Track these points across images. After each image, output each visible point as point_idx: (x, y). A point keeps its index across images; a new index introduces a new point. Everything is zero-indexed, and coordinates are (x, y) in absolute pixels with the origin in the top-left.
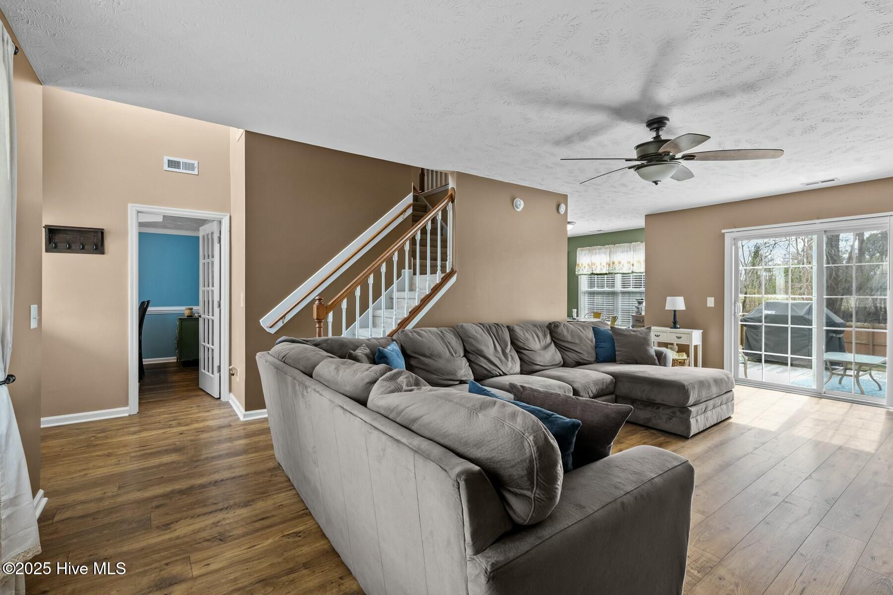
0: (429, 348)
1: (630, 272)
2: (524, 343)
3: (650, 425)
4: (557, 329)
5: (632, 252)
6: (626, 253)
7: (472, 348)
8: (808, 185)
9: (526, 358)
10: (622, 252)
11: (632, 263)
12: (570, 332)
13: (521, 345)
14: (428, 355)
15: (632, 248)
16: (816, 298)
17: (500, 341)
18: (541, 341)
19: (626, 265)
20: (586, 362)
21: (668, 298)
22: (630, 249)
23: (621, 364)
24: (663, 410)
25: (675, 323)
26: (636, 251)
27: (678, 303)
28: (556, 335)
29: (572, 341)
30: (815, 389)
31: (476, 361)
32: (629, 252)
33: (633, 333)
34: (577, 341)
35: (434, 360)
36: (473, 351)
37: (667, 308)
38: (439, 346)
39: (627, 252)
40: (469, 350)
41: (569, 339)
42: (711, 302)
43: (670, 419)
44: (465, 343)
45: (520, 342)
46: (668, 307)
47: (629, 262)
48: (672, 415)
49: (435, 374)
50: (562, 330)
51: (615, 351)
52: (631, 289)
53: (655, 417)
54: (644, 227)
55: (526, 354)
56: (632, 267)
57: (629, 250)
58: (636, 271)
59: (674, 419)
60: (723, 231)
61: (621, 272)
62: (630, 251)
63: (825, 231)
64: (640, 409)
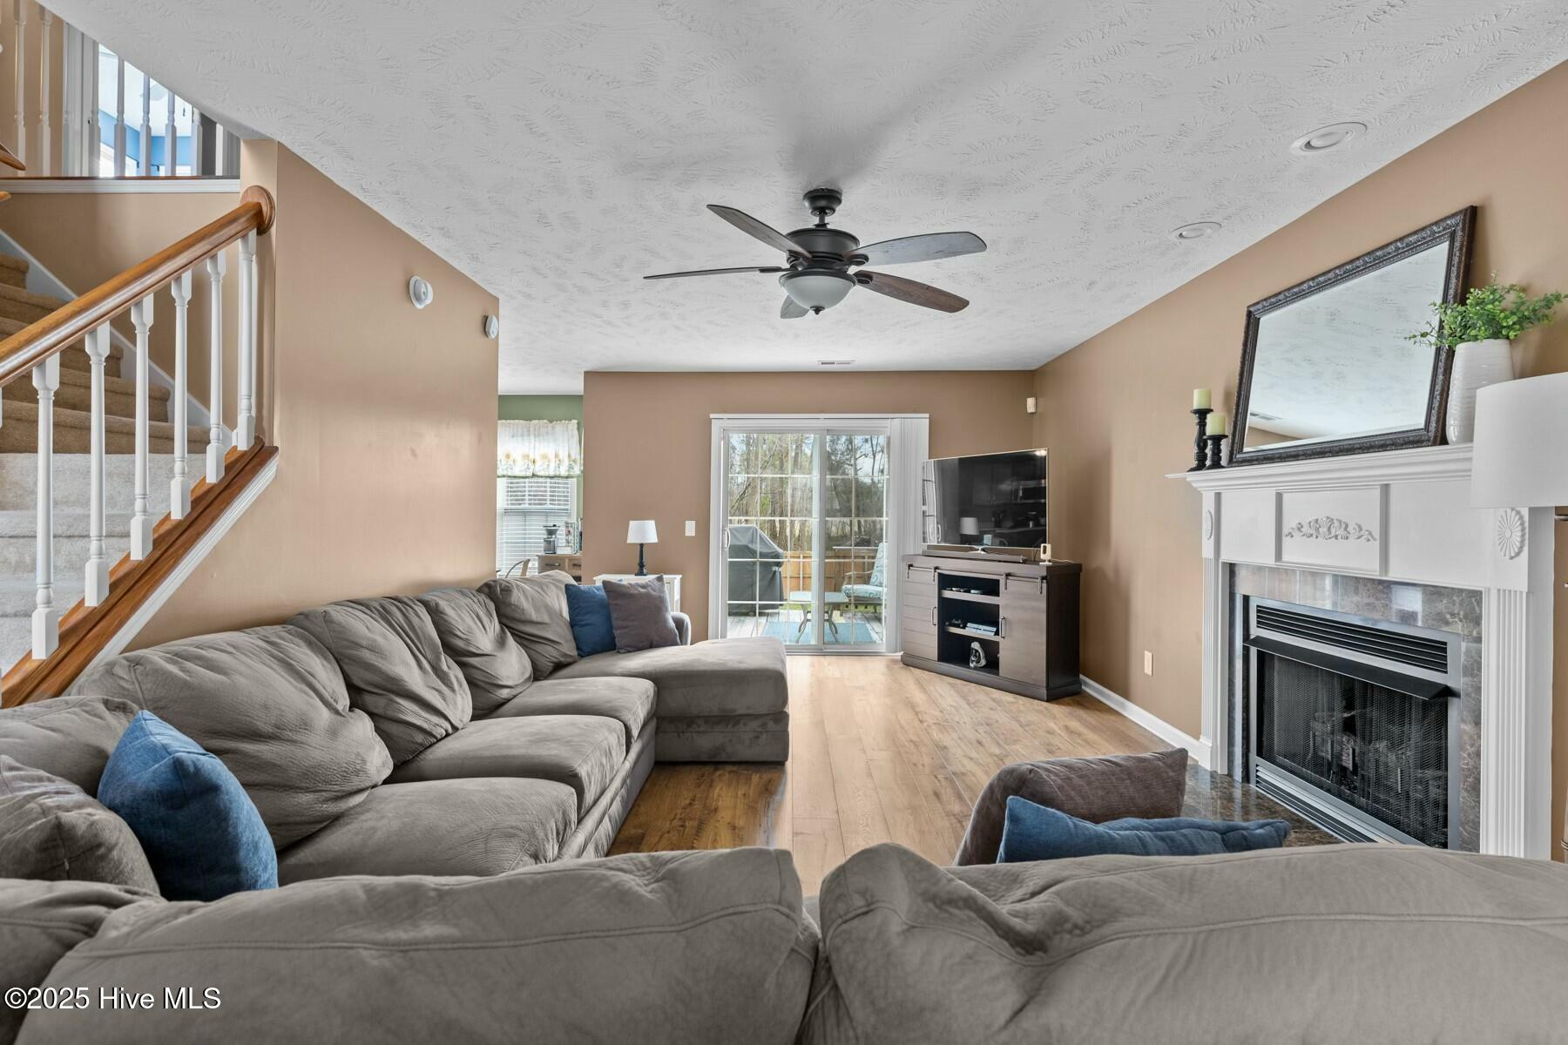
0: (266, 707)
1: (529, 473)
2: (467, 640)
3: (723, 758)
4: (510, 596)
5: (532, 437)
6: (520, 439)
7: (369, 676)
8: (822, 363)
9: (477, 675)
10: (513, 436)
11: (532, 457)
12: (530, 598)
13: (460, 644)
14: (269, 729)
15: (532, 429)
16: (818, 520)
17: (421, 643)
18: (488, 629)
19: (520, 461)
20: (569, 660)
21: (632, 524)
22: (529, 431)
23: (630, 652)
24: (745, 724)
25: (641, 565)
26: (539, 436)
27: (645, 532)
28: (508, 611)
29: (539, 620)
30: (815, 645)
31: (390, 713)
32: (526, 438)
33: (642, 590)
34: (546, 619)
35: (294, 742)
36: (376, 686)
37: (629, 541)
38: (286, 693)
39: (522, 436)
40: (362, 685)
41: (534, 616)
42: (690, 528)
43: (758, 737)
44: (345, 667)
45: (459, 637)
46: (632, 538)
47: (526, 457)
48: (759, 730)
49: (308, 790)
50: (517, 597)
51: (610, 628)
52: (527, 506)
53: (731, 741)
54: (582, 394)
55: (476, 664)
56: (532, 467)
57: (526, 433)
58: (539, 474)
59: (764, 736)
60: (712, 416)
61: (510, 474)
62: (529, 435)
63: (828, 430)
64: (704, 732)
